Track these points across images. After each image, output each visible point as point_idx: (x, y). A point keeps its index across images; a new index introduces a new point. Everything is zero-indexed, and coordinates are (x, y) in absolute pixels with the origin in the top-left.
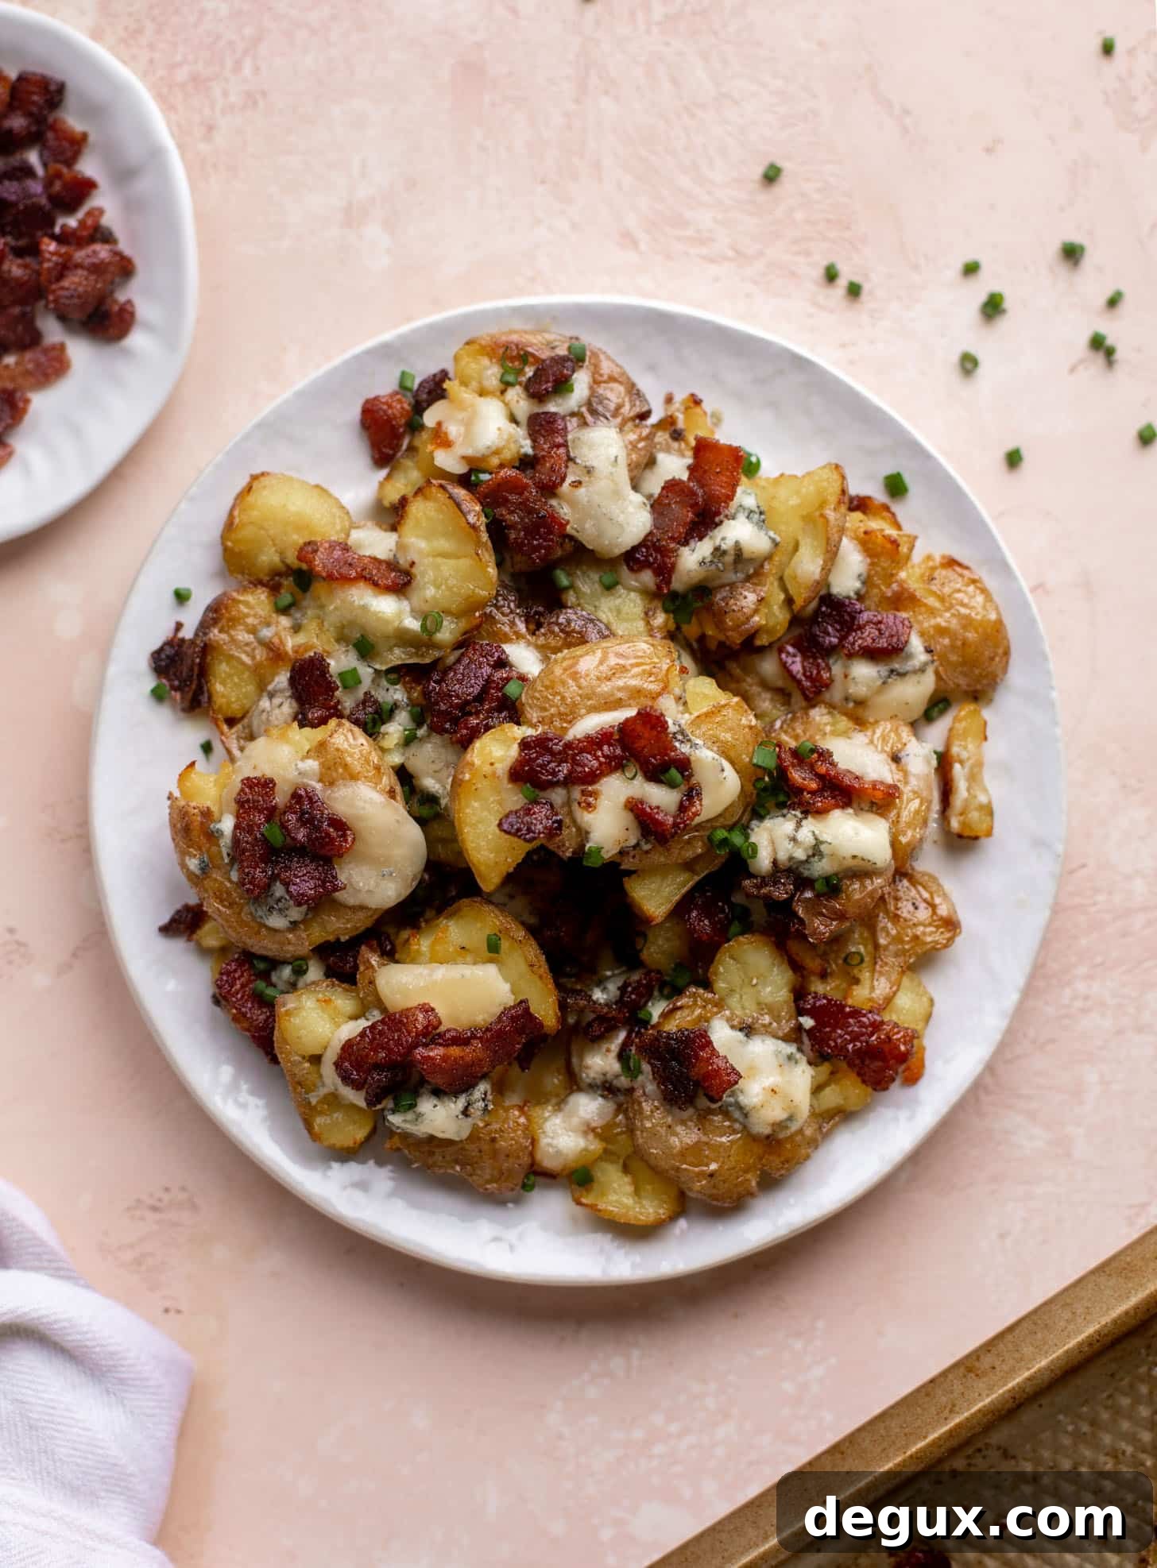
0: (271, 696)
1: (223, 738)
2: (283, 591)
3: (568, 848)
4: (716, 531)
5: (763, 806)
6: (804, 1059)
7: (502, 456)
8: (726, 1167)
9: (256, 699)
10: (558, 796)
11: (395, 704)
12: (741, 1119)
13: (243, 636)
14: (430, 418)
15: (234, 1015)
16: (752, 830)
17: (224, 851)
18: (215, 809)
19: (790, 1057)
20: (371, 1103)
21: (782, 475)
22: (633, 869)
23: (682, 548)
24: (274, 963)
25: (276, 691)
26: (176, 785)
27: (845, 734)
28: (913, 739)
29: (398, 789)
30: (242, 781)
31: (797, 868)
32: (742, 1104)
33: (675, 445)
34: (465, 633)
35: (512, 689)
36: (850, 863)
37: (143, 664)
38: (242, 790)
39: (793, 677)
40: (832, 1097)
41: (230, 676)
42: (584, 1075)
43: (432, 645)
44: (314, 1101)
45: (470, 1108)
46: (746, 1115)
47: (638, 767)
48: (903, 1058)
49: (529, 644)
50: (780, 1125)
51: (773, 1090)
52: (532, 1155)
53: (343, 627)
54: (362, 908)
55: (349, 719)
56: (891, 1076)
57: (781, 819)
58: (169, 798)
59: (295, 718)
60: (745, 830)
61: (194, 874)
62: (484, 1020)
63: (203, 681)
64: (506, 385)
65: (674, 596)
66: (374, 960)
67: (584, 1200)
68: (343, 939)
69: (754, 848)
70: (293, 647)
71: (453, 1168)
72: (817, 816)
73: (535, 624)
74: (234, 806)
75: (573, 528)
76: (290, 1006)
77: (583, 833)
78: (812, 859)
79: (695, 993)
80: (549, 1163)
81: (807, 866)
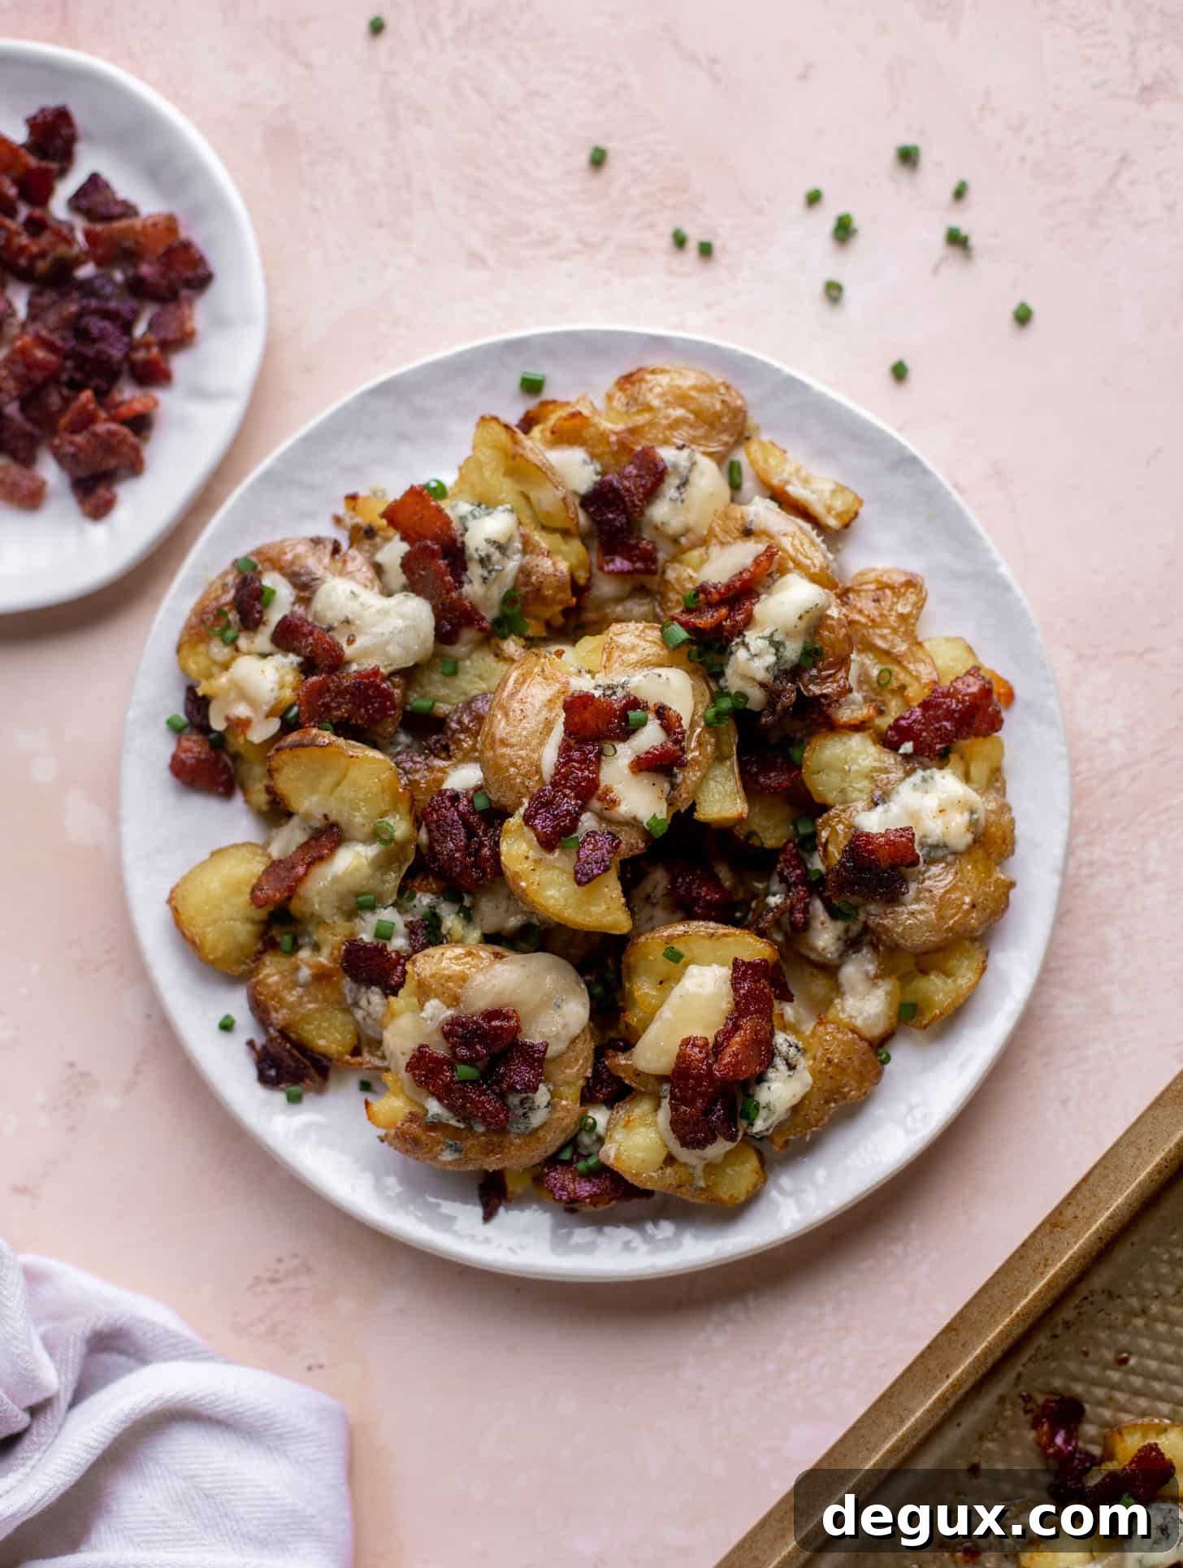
0: (356, 1004)
1: (365, 1066)
2: (278, 939)
3: (637, 843)
4: (467, 552)
5: (713, 665)
6: (934, 770)
7: (287, 684)
8: (975, 890)
9: (351, 1019)
10: (588, 822)
11: (430, 907)
12: (946, 852)
13: (291, 997)
14: (217, 724)
15: (591, 1203)
16: (726, 687)
17: (453, 1122)
18: (415, 1109)
19: (924, 780)
20: (732, 1138)
21: (460, 468)
22: (690, 803)
23: (464, 590)
24: (573, 1142)
25: (355, 998)
26: (375, 1128)
27: (703, 562)
28: (744, 508)
29: (498, 949)
30: (406, 1071)
31: (779, 670)
32: (935, 843)
33: (378, 540)
34: (411, 812)
35: (481, 803)
36: (802, 625)
37: (261, 1093)
38: (414, 1075)
39: (629, 573)
40: (979, 770)
41: (319, 1027)
42: (829, 955)
43: (402, 846)
44: (702, 1184)
45: (790, 1061)
46: (946, 846)
47: (609, 742)
48: (986, 692)
49: (455, 766)
50: (973, 825)
51: (941, 811)
52: (862, 1038)
53: (339, 908)
54: (573, 1041)
55: (416, 952)
56: (994, 710)
57: (732, 658)
58: (382, 1141)
59: (386, 996)
60: (722, 693)
61: (456, 1160)
62: (729, 1003)
63: (309, 1053)
64: (233, 643)
65: (498, 622)
66: (622, 1060)
67: (925, 1022)
68: (589, 1073)
69: (742, 695)
70: (328, 959)
71: (830, 1108)
72: (750, 627)
73: (445, 752)
74: (423, 1091)
75: (386, 667)
76: (612, 1153)
77: (633, 822)
78: (780, 654)
79: (823, 822)
80: (877, 1030)
81: (782, 661)
